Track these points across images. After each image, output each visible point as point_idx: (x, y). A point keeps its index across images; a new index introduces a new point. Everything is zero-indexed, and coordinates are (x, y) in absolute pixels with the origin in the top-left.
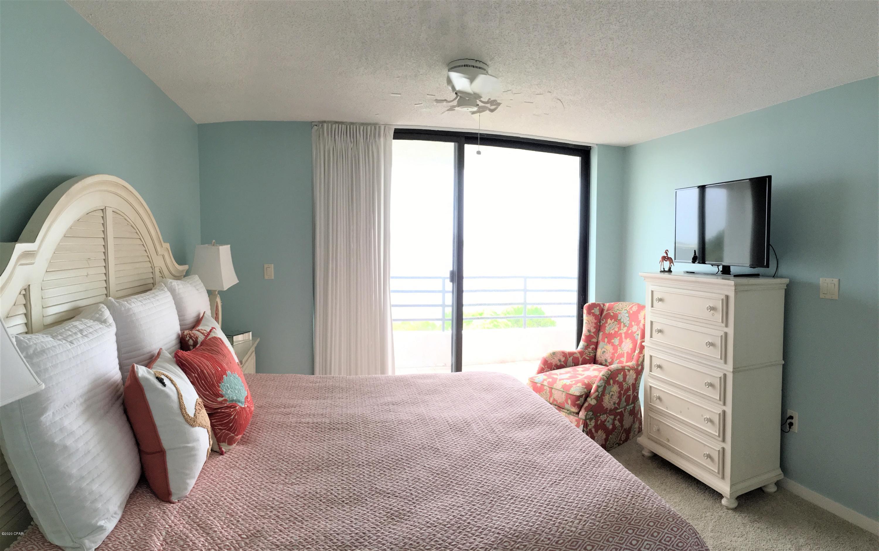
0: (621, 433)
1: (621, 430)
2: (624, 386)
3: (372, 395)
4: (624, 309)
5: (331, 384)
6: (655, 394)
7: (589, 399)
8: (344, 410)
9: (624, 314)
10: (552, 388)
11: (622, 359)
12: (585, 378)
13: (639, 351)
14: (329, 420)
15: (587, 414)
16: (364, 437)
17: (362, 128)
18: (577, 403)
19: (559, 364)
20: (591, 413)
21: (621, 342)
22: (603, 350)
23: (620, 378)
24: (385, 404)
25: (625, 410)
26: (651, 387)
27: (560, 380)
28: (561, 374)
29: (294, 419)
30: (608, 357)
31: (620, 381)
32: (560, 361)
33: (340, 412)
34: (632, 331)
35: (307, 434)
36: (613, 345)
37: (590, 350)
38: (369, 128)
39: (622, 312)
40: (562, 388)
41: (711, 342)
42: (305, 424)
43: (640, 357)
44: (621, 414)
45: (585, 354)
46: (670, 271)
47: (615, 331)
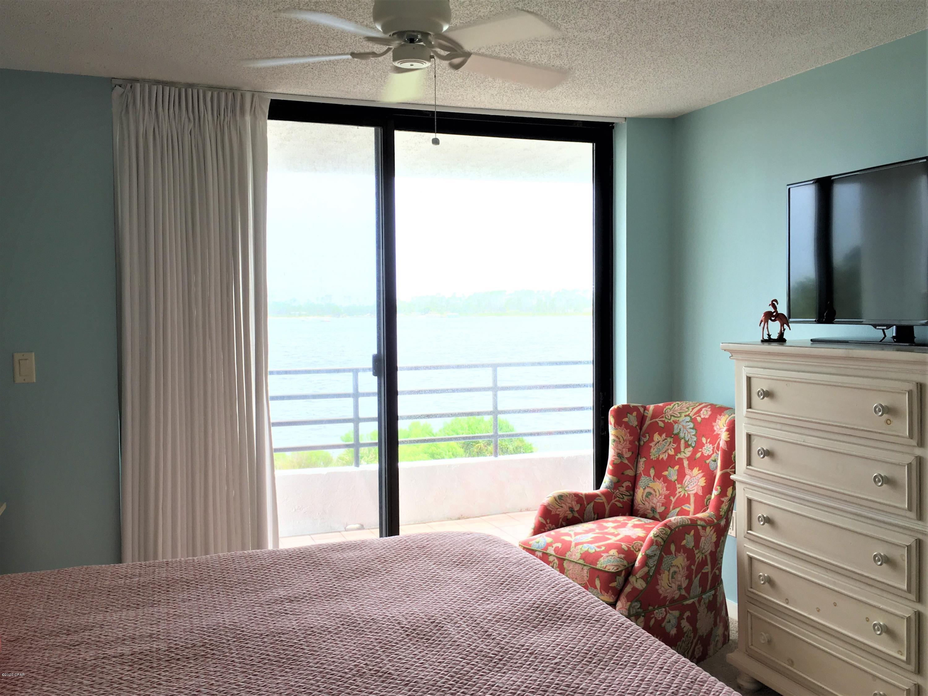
0: (694, 645)
1: (694, 637)
2: (697, 556)
3: (247, 588)
4: (683, 415)
5: (164, 575)
6: (763, 572)
7: (632, 579)
8: (196, 621)
9: (684, 424)
10: (564, 560)
11: (685, 507)
12: (621, 540)
13: (719, 490)
14: (166, 645)
15: (630, 606)
16: (240, 665)
17: (209, 94)
18: (611, 585)
19: (570, 516)
20: (638, 605)
21: (681, 475)
22: (648, 490)
23: (689, 541)
24: (275, 602)
25: (699, 601)
26: (751, 559)
27: (577, 545)
28: (576, 534)
29: (92, 653)
30: (657, 502)
31: (688, 546)
32: (571, 509)
33: (188, 626)
34: (702, 454)
35: (121, 676)
36: (666, 480)
37: (623, 489)
38: (223, 95)
39: (681, 419)
40: (580, 559)
41: (886, 477)
42: (114, 659)
43: (723, 502)
44: (693, 608)
45: (615, 498)
46: (781, 340)
47: (669, 454)
